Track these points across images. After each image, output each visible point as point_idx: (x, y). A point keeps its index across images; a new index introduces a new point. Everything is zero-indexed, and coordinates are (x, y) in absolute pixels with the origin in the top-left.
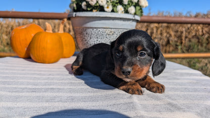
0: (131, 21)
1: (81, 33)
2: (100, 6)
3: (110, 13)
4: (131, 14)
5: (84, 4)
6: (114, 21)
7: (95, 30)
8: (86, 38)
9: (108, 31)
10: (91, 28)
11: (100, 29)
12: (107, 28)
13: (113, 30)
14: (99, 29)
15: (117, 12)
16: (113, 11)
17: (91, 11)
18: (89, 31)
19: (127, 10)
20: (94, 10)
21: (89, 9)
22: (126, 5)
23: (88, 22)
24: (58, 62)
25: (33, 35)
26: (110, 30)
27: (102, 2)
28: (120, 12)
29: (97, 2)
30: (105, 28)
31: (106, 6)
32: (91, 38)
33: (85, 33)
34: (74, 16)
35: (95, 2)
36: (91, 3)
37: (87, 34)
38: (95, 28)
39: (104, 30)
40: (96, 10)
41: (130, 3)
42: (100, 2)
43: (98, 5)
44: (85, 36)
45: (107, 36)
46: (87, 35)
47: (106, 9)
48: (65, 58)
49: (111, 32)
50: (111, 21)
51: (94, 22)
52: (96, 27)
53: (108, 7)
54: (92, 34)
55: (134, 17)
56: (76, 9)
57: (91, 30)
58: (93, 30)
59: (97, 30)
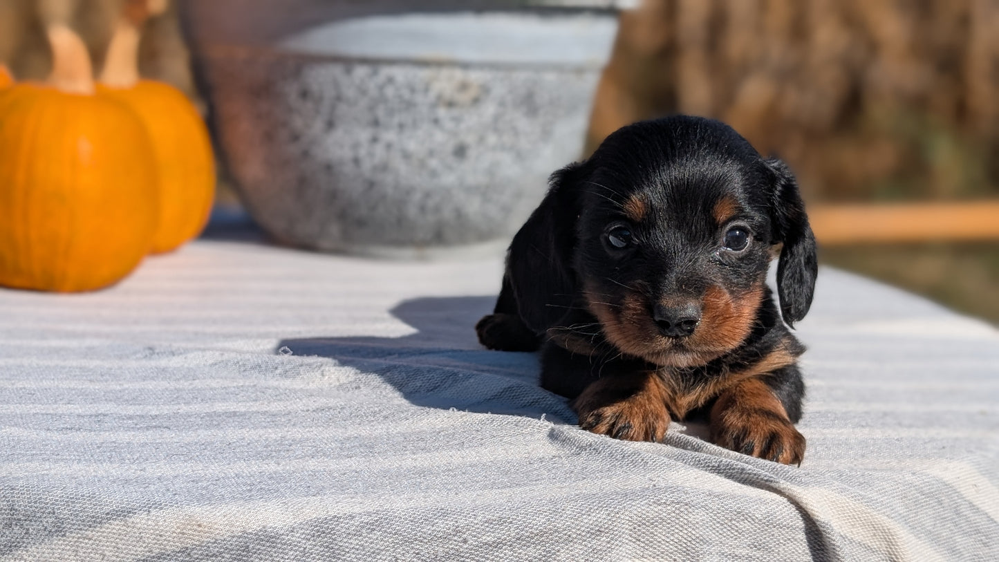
7: (361, 72)
9: (445, 82)
10: (335, 59)
11: (395, 71)
12: (439, 64)
13: (475, 77)
14: (386, 71)
18: (321, 78)
23: (319, 23)
24: (127, 284)
26: (459, 74)
30: (426, 64)
32: (330, 125)
38: (364, 61)
39: (424, 74)
44: (288, 110)
45: (442, 112)
48: (156, 251)
49: (464, 87)
54: (339, 98)
57: (336, 71)
58: (348, 71)
59: (375, 73)
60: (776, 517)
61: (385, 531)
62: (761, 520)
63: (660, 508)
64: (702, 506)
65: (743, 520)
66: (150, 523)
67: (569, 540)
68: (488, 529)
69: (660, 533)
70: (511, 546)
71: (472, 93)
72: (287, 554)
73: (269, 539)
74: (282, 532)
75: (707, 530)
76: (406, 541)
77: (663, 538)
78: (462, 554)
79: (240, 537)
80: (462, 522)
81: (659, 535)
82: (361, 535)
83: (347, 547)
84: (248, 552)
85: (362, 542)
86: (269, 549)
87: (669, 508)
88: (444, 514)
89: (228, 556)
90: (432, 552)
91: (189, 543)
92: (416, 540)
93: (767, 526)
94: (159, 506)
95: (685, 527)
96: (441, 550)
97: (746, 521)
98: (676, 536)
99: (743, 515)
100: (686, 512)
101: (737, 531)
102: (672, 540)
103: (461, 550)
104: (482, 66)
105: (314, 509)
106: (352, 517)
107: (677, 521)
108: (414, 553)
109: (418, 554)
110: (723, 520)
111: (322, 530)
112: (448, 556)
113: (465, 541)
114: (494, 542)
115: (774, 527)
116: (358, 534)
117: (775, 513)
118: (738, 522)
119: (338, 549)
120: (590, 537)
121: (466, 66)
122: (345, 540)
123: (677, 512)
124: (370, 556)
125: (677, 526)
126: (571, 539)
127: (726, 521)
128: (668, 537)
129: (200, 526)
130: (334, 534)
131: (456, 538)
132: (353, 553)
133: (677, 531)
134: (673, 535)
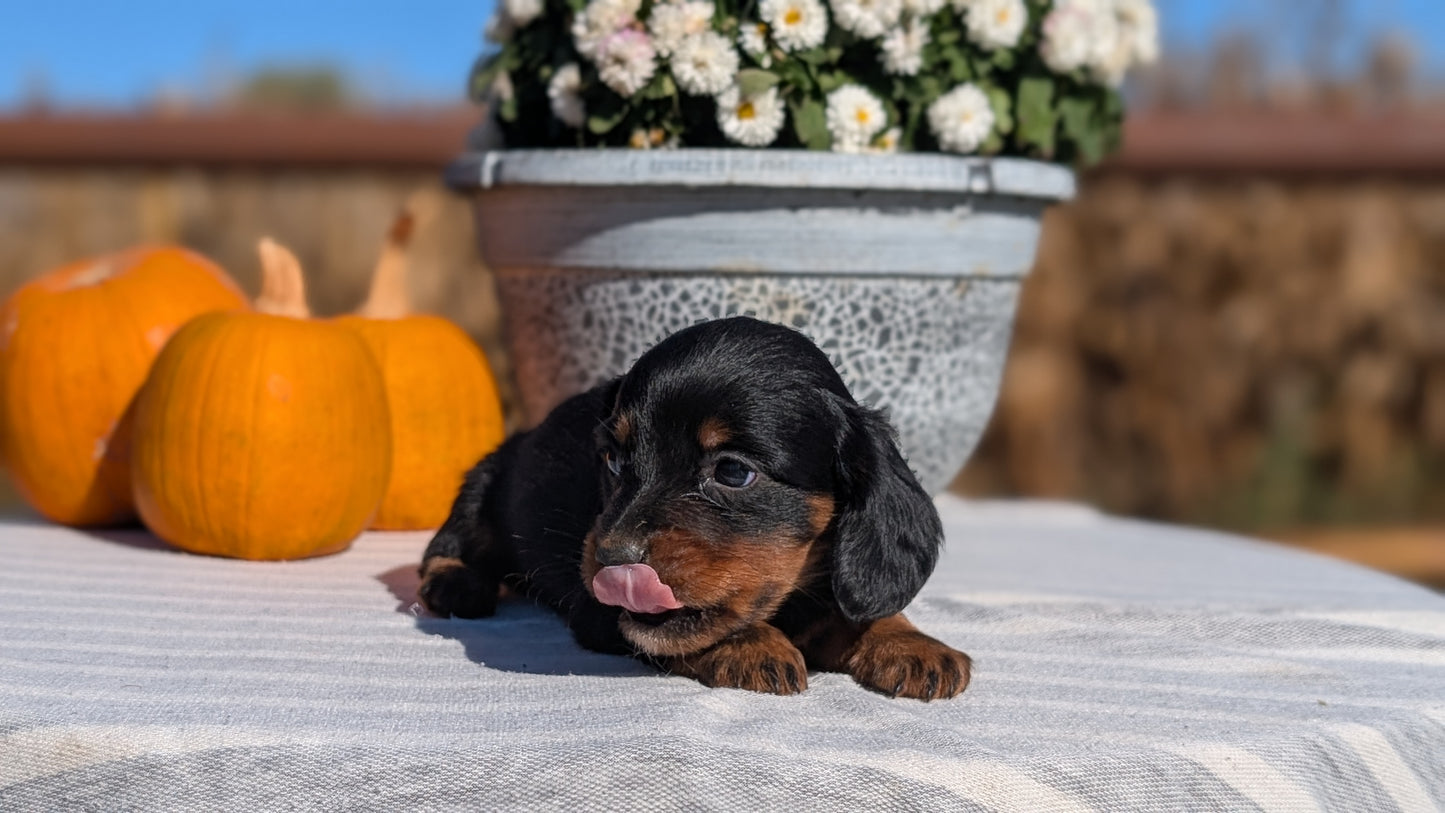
0: (960, 211)
1: (548, 319)
2: (683, 93)
3: (758, 156)
4: (954, 152)
5: (564, 80)
6: (804, 214)
7: (650, 286)
8: (582, 355)
9: (757, 299)
10: (622, 274)
11: (690, 285)
12: (747, 275)
13: (794, 289)
14: (679, 285)
15: (827, 142)
16: (787, 139)
17: (619, 139)
18: (605, 297)
19: (924, 121)
20: (640, 137)
21: (599, 126)
22: (909, 80)
23: (596, 230)
25: (157, 339)
26: (772, 285)
27: (699, 65)
28: (849, 146)
29: (664, 66)
30: (729, 275)
31: (728, 100)
33: (574, 315)
34: (487, 178)
35: (644, 68)
36: (612, 75)
37: (588, 321)
38: (654, 275)
39: (727, 287)
40: (656, 135)
41: (951, 53)
42: (685, 71)
43: (668, 88)
44: (573, 341)
46: (593, 335)
47: (731, 126)
49: (782, 304)
50: (779, 221)
51: (639, 229)
52: (658, 264)
53: (745, 108)
54: (626, 322)
55: (986, 171)
56: (509, 113)
57: (624, 286)
58: (635, 290)
59: (666, 290)
60: (817, 782)
61: (282, 773)
62: (793, 785)
63: (641, 765)
64: (705, 765)
65: (765, 784)
66: (30, 740)
67: (511, 799)
68: (407, 778)
69: (640, 797)
70: (434, 801)
71: (795, 310)
72: (167, 788)
73: (150, 768)
74: (164, 762)
75: (711, 795)
76: (306, 786)
77: (645, 804)
78: (372, 807)
79: (119, 763)
80: (376, 767)
81: (639, 800)
82: (253, 775)
83: (236, 788)
84: (126, 781)
85: (255, 783)
86: (148, 781)
87: (654, 765)
88: (358, 753)
89: (105, 785)
90: (337, 801)
91: (67, 766)
92: (318, 785)
93: (804, 792)
94: (43, 723)
95: (676, 789)
96: (347, 800)
97: (770, 786)
98: (663, 801)
99: (766, 777)
100: (677, 770)
101: (758, 798)
102: (658, 807)
103: (372, 802)
104: (802, 275)
105: (208, 738)
106: (247, 752)
107: (664, 782)
108: (314, 801)
109: (319, 803)
110: (735, 784)
111: (212, 763)
112: (354, 809)
113: (377, 792)
114: (413, 795)
115: (815, 795)
116: (250, 773)
117: (817, 777)
118: (759, 786)
119: (226, 789)
120: (539, 798)
121: (784, 276)
122: (235, 779)
123: (665, 770)
124: (261, 800)
125: (665, 788)
126: (513, 799)
127: (740, 785)
128: (651, 803)
129: (78, 747)
130: (223, 771)
131: (366, 787)
132: (243, 795)
133: (664, 794)
134: (658, 800)
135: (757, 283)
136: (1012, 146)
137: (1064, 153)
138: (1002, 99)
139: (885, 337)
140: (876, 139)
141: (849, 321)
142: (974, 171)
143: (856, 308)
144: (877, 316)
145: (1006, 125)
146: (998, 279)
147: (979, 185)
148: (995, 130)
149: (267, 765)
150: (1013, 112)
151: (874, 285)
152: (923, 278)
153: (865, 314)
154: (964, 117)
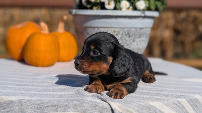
0: (140, 19)
2: (100, 2)
3: (111, 11)
4: (139, 10)
6: (117, 19)
7: (96, 29)
10: (92, 27)
11: (101, 29)
12: (110, 28)
13: (116, 30)
15: (121, 9)
16: (115, 8)
17: (91, 8)
19: (135, 6)
21: (89, 6)
23: (88, 21)
25: (28, 35)
26: (113, 29)
28: (124, 9)
31: (106, 3)
34: (74, 13)
38: (96, 27)
39: (107, 29)
40: (97, 8)
43: (98, 1)
47: (107, 6)
48: (63, 61)
49: (114, 32)
50: (114, 20)
53: (109, 4)
55: (144, 13)
57: (92, 29)
58: (94, 29)
59: (98, 30)
71: (116, 33)
104: (117, 28)
121: (114, 28)
129: (3, 99)
135: (111, 29)
136: (149, 9)
137: (157, 9)
138: (147, 2)
139: (129, 37)
140: (128, 8)
141: (124, 34)
142: (142, 13)
143: (125, 32)
144: (128, 34)
145: (148, 6)
146: (146, 28)
147: (143, 15)
148: (146, 7)
149: (28, 101)
150: (149, 4)
151: (128, 29)
152: (135, 28)
153: (126, 33)
154: (141, 5)
